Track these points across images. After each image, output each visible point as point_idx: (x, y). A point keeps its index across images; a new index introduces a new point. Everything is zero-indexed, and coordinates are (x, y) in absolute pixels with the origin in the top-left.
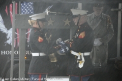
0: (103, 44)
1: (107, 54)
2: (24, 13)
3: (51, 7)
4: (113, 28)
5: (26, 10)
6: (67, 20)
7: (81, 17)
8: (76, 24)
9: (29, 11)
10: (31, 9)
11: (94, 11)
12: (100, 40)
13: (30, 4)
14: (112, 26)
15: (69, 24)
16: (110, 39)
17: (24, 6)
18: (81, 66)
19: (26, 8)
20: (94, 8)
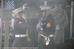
0: (61, 29)
1: (64, 35)
2: (8, 8)
3: (26, 4)
4: (67, 18)
5: (9, 6)
6: (37, 13)
7: (47, 11)
8: (44, 16)
9: (11, 7)
10: (13, 5)
11: (55, 7)
12: (59, 27)
13: (12, 2)
14: (67, 17)
15: (38, 16)
16: (65, 26)
17: (8, 3)
18: (47, 44)
19: (9, 4)
20: (55, 5)
